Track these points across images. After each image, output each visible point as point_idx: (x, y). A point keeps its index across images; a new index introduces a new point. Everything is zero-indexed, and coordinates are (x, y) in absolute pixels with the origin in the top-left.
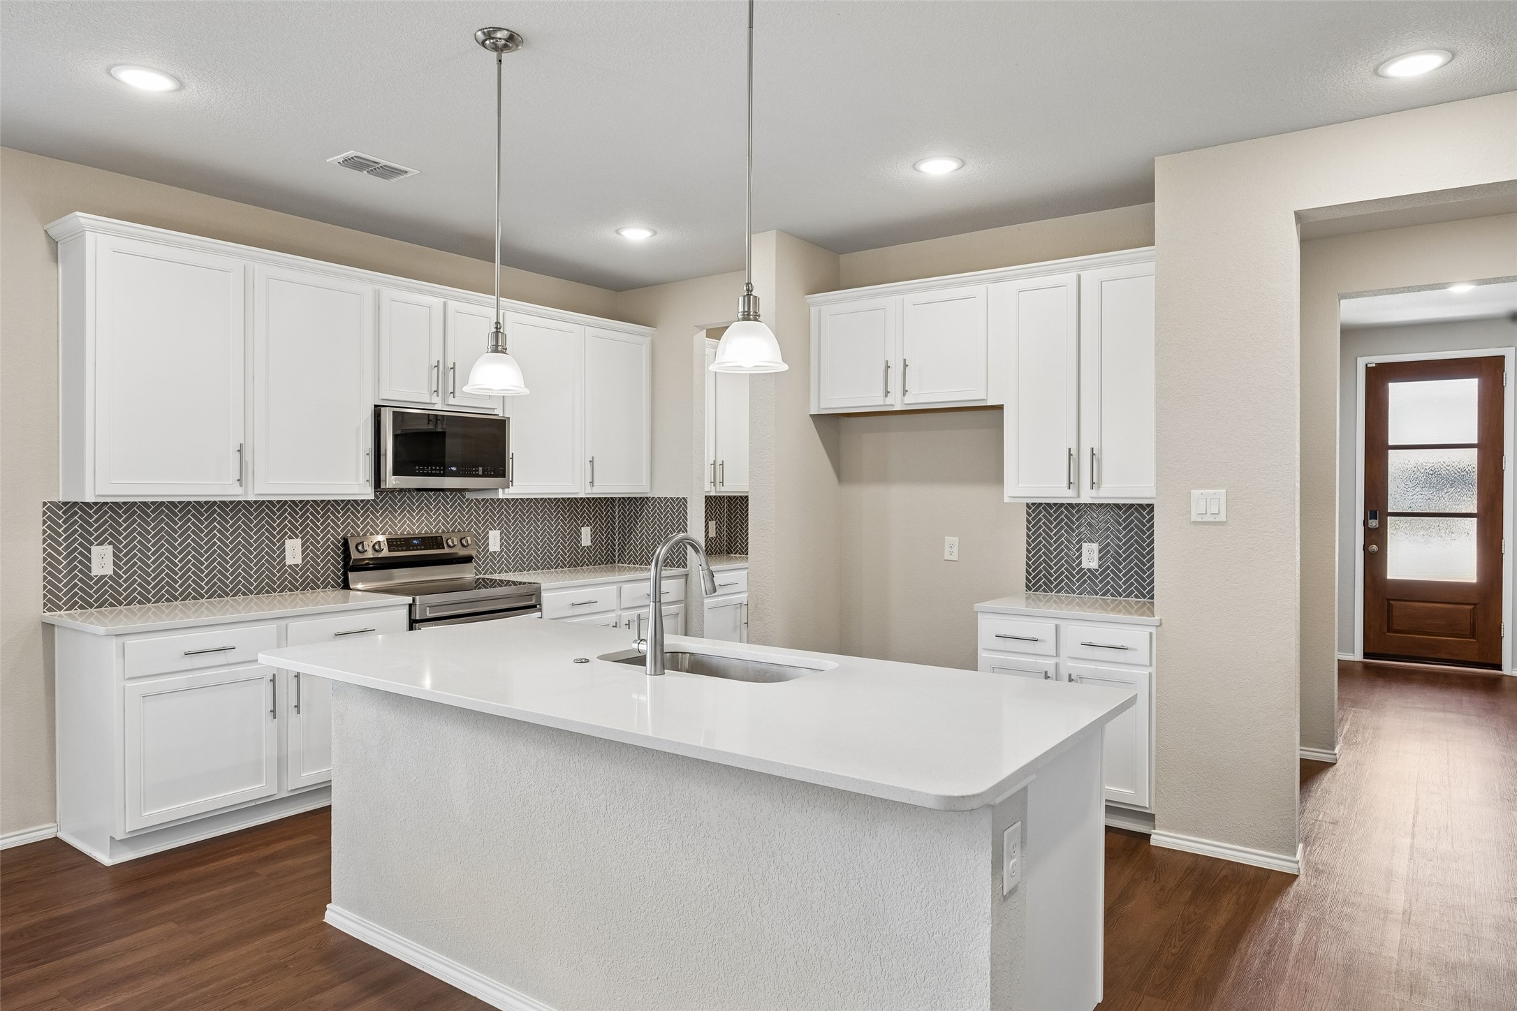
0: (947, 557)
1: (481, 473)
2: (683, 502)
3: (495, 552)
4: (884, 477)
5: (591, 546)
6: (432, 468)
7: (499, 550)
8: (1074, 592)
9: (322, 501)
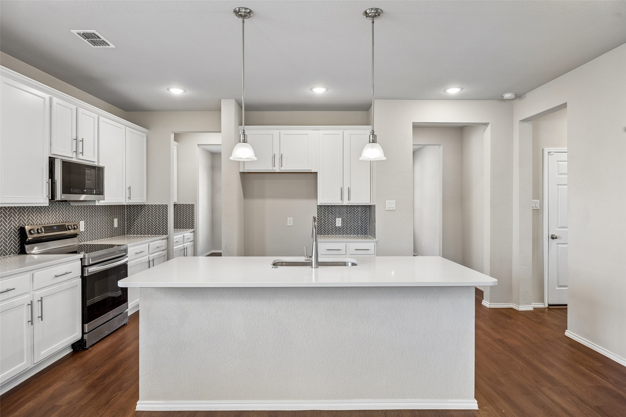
0: (288, 224)
1: (95, 193)
2: (165, 207)
3: (82, 232)
4: (262, 196)
5: (117, 227)
6: (77, 190)
7: (84, 231)
8: (333, 234)
9: (18, 207)
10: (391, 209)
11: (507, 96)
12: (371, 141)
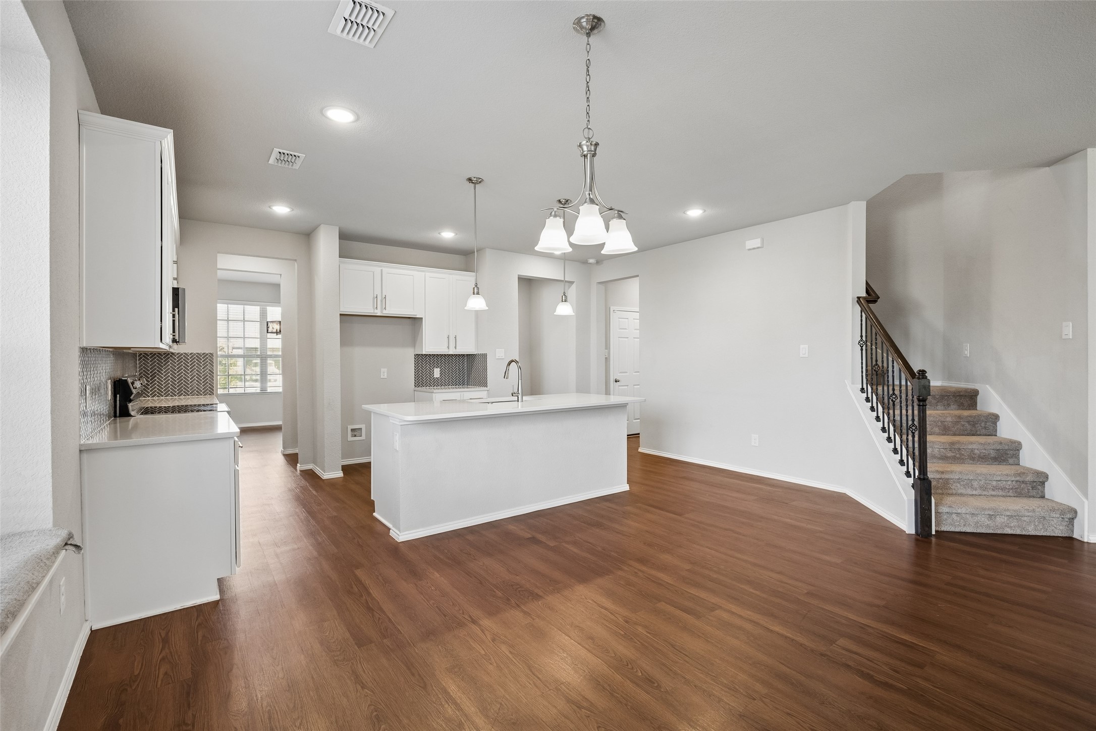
0: (381, 377)
8: (431, 386)
10: (500, 358)
11: (591, 261)
12: (564, 300)
